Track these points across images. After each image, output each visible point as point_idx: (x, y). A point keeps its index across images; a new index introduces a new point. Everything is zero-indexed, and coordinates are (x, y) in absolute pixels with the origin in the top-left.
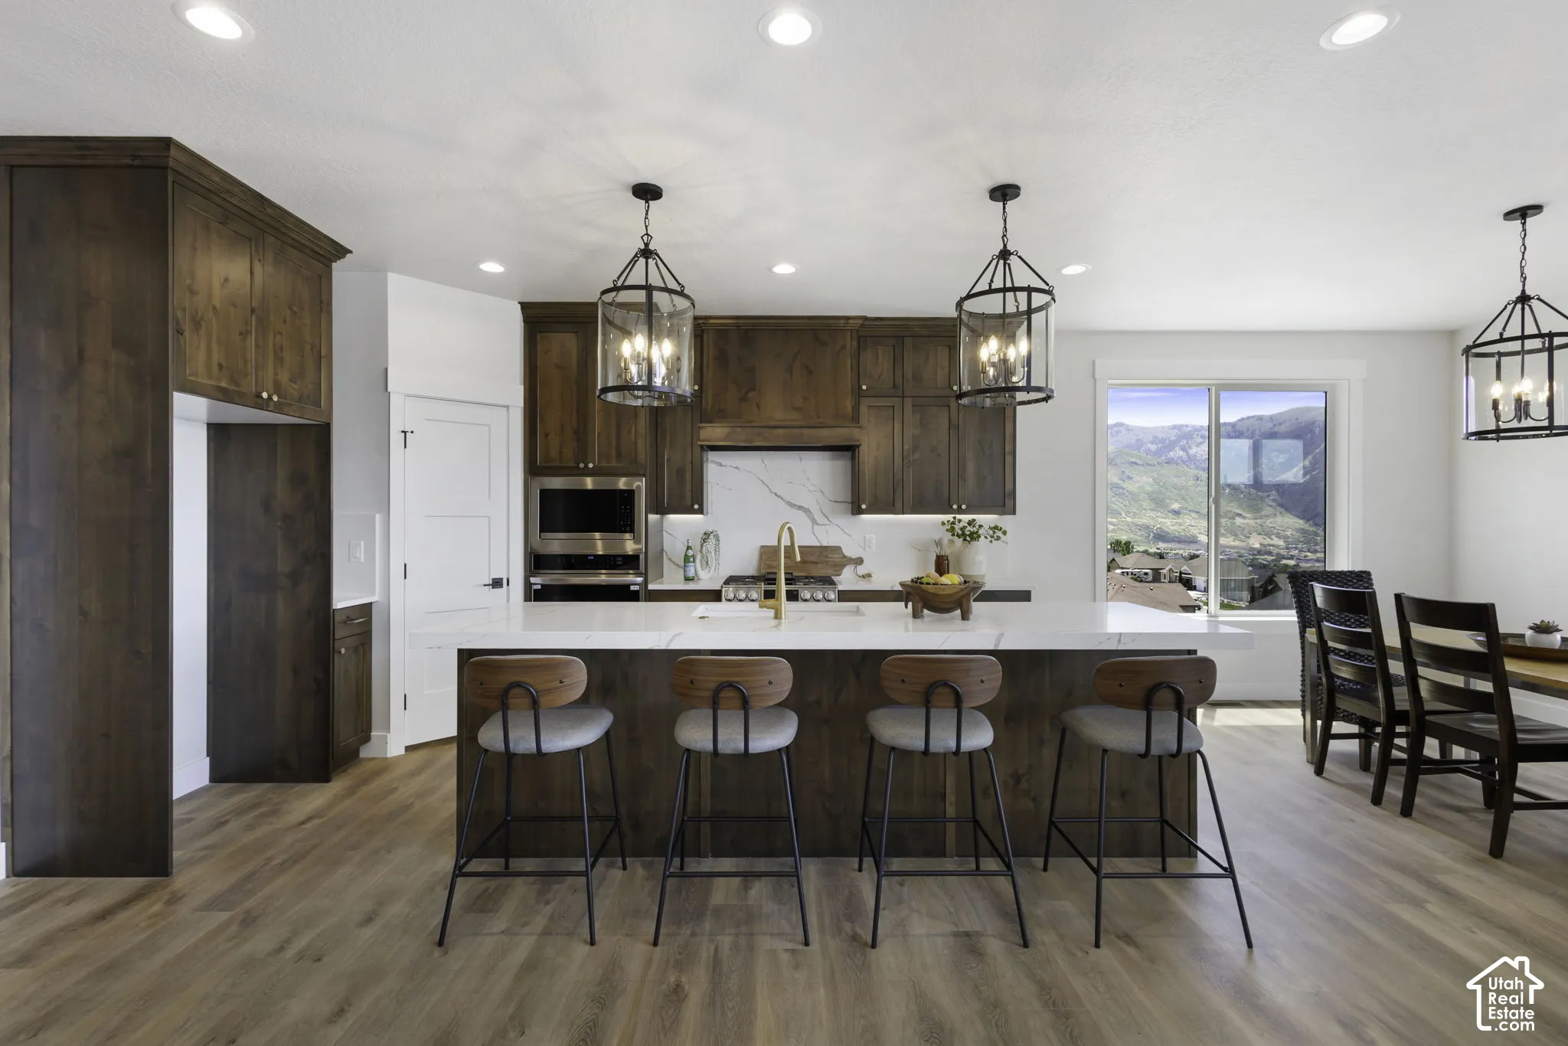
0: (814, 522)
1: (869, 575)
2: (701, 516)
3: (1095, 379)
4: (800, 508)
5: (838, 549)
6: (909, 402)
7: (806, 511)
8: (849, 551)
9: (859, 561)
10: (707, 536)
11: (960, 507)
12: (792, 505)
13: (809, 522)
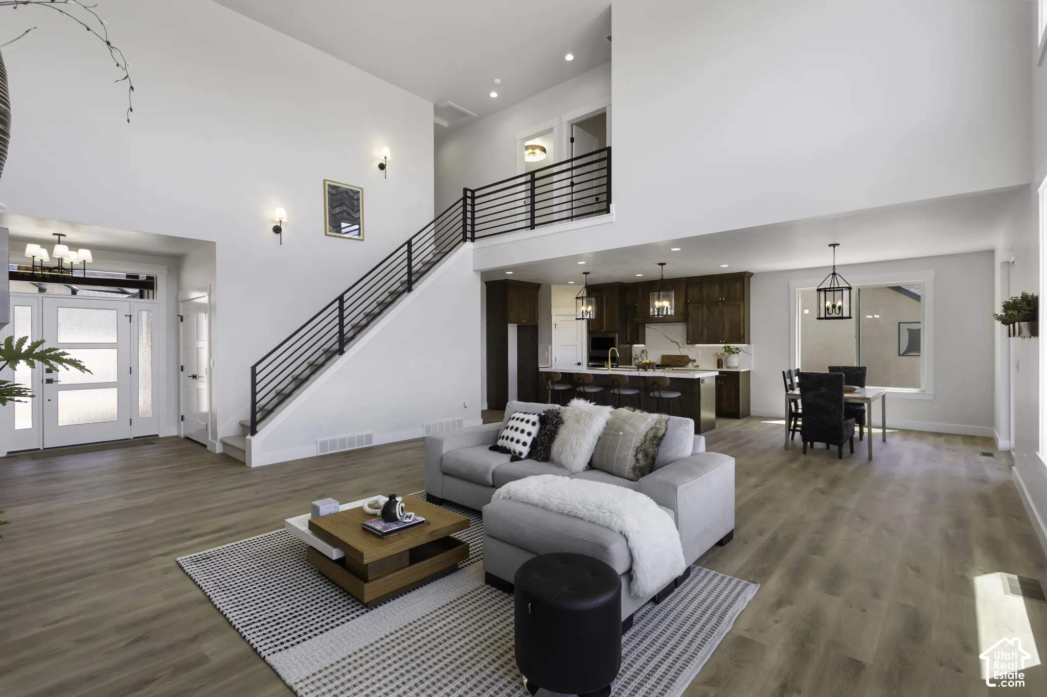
0: (680, 347)
1: (698, 366)
2: (643, 345)
3: (789, 290)
4: (675, 342)
5: (687, 357)
6: (705, 305)
7: (677, 343)
8: (691, 357)
9: (694, 361)
10: (643, 351)
11: (722, 341)
12: (672, 341)
13: (678, 347)
